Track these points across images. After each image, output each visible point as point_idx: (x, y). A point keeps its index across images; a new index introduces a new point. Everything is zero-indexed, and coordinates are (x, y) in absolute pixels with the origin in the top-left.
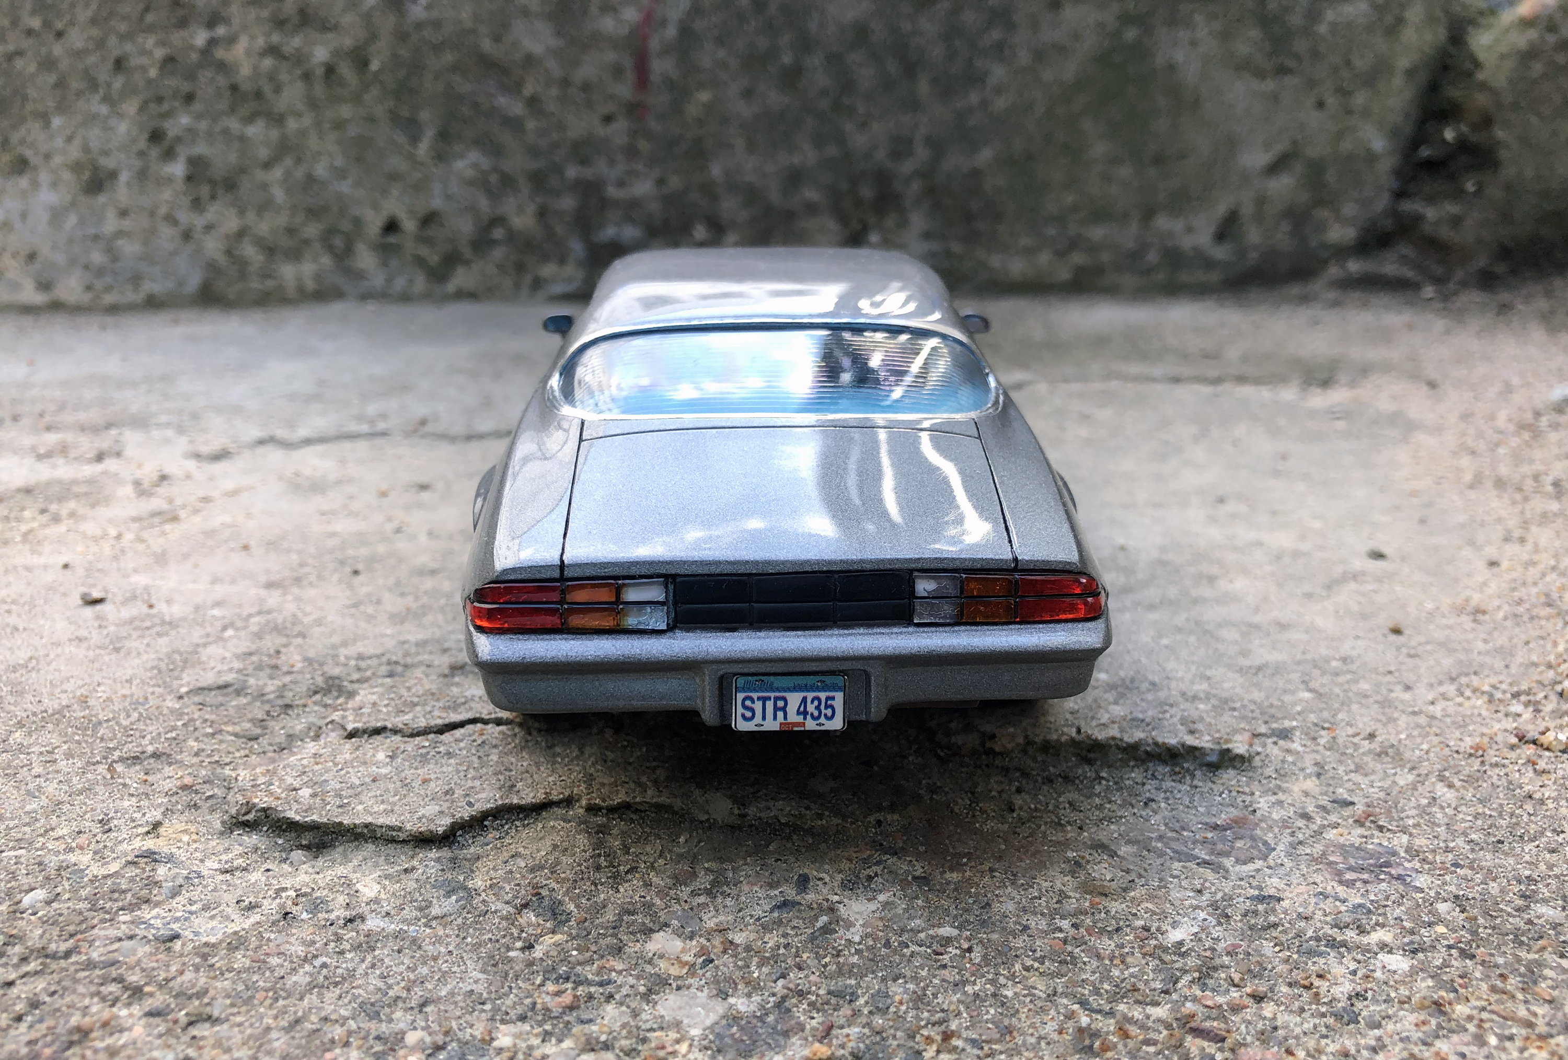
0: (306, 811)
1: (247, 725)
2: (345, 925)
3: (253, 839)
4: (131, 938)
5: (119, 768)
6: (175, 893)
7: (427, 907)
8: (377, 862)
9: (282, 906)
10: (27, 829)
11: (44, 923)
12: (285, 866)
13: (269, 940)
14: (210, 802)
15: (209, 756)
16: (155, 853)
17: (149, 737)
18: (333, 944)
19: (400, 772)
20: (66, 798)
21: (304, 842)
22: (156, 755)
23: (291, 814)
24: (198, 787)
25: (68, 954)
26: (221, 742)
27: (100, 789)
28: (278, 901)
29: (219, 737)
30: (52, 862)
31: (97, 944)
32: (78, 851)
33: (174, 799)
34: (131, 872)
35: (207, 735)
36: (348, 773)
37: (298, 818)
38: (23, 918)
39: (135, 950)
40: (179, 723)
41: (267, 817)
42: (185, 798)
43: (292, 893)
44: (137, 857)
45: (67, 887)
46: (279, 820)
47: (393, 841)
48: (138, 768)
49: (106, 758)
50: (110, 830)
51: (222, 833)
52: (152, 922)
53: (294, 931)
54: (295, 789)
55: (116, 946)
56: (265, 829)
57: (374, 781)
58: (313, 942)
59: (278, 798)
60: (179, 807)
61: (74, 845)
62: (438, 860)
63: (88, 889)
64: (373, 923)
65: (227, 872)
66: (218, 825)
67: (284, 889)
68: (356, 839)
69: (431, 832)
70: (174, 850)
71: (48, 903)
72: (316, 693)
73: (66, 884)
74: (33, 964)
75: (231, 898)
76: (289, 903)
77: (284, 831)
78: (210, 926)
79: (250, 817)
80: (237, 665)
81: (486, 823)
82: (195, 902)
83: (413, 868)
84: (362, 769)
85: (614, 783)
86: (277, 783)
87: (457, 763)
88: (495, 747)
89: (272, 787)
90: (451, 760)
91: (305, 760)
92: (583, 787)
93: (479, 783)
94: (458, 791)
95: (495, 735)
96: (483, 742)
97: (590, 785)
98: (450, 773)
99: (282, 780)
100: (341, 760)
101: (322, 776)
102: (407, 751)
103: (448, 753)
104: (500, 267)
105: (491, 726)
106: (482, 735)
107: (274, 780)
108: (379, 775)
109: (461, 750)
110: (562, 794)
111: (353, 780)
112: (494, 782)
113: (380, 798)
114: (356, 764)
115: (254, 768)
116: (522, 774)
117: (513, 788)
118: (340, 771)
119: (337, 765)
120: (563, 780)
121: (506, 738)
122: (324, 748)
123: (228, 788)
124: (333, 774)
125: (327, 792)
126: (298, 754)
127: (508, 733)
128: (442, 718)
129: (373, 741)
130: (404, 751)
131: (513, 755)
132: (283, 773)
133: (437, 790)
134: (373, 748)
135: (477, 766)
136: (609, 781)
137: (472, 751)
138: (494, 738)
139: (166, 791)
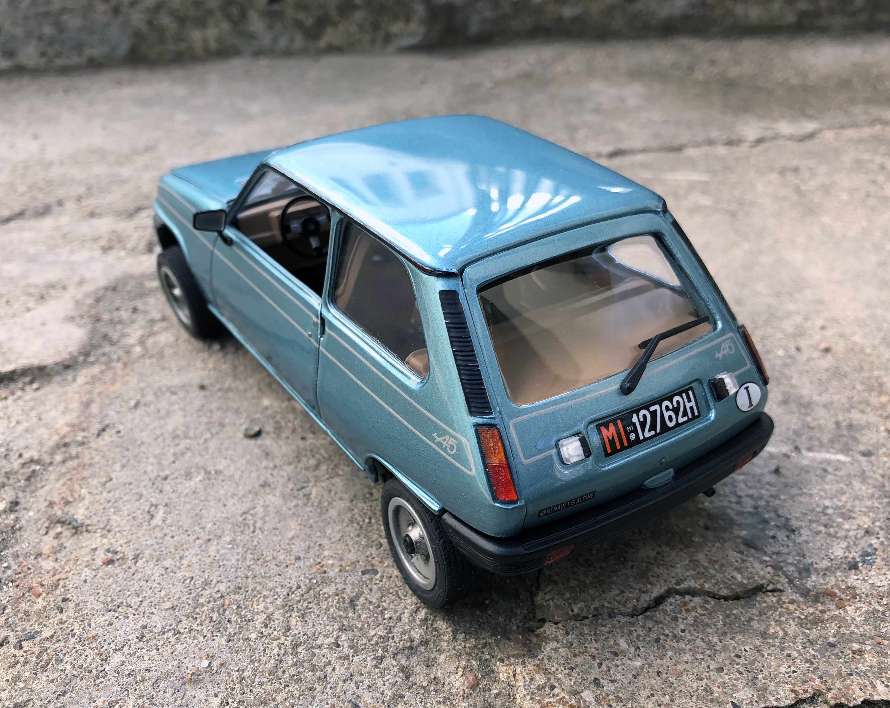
84: (619, 663)
85: (840, 674)
86: (556, 685)
87: (690, 650)
88: (708, 625)
89: (556, 691)
90: (682, 645)
91: (560, 650)
92: (818, 681)
93: (727, 677)
94: (715, 689)
95: (700, 610)
96: (695, 621)
97: (821, 678)
98: (692, 663)
99: (559, 679)
100: (593, 650)
101: (590, 673)
102: (640, 636)
103: (675, 636)
104: (360, 26)
105: (687, 598)
106: (688, 611)
107: (552, 680)
108: (635, 668)
109: (683, 631)
110: (807, 691)
111: (619, 677)
112: (739, 676)
113: (653, 699)
114: (608, 655)
115: (524, 663)
116: (752, 663)
117: (757, 681)
118: (600, 665)
119: (594, 658)
120: (794, 672)
121: (710, 614)
122: (567, 633)
123: (509, 685)
124: (597, 670)
125: (607, 695)
126: (547, 639)
127: (707, 606)
128: (644, 592)
129: (604, 623)
130: (638, 636)
131: (729, 636)
132: (553, 669)
133: (695, 685)
134: (609, 632)
135: (708, 652)
136: (833, 671)
137: (693, 632)
138: (702, 615)
139: (461, 693)
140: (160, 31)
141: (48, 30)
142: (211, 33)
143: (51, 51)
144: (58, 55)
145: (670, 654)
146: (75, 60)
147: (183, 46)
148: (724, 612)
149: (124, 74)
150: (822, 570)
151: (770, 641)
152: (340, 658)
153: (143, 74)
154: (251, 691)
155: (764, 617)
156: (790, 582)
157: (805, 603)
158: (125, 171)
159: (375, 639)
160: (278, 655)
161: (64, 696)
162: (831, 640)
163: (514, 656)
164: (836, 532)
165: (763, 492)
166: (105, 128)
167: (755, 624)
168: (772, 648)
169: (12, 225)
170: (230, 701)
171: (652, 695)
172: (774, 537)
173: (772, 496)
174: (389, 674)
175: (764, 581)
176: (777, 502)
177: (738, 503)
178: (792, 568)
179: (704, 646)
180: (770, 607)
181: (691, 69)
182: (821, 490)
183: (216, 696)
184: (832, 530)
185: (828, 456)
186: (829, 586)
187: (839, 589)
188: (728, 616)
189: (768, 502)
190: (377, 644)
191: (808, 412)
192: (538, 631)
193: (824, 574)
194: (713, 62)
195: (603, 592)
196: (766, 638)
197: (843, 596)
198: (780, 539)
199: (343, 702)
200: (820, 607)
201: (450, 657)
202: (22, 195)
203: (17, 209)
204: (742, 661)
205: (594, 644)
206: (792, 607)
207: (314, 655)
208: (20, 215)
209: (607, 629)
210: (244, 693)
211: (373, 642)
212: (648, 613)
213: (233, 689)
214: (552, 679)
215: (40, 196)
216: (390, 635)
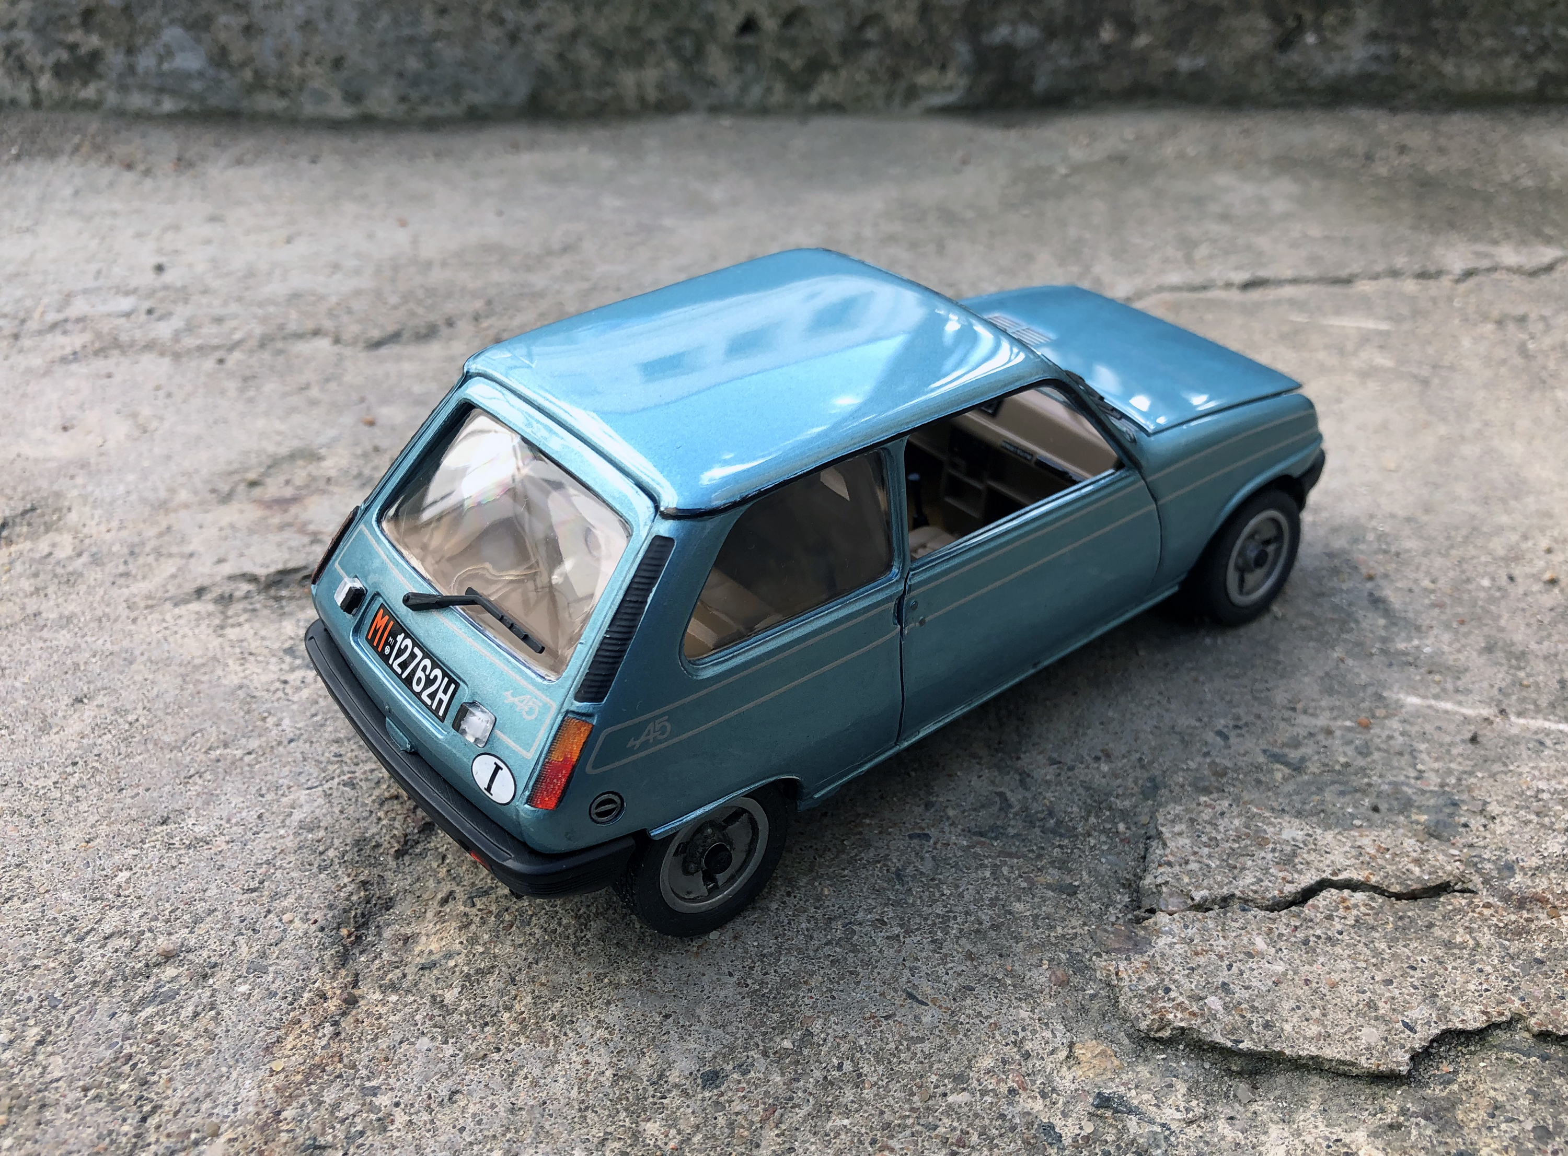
0: (1232, 1032)
1: (1054, 872)
3: (1182, 1065)
10: (946, 1056)
16: (1109, 1099)
19: (1295, 968)
20: (954, 1004)
24: (1074, 982)
27: (979, 989)
30: (1015, 1116)
32: (1024, 1094)
33: (1060, 1001)
34: (1109, 1133)
36: (1242, 971)
40: (987, 874)
42: (1069, 998)
44: (1097, 1107)
46: (1201, 1041)
50: (1028, 1056)
51: (1140, 1054)
56: (1181, 1047)
57: (1276, 983)
59: (1191, 1013)
61: (1010, 1084)
65: (1191, 1122)
66: (1125, 1041)
68: (1297, 1068)
69: (1392, 1071)
77: (1205, 1051)
81: (1434, 1051)
83: (1400, 1125)
84: (1255, 966)
85: (1547, 997)
86: (1173, 987)
87: (1349, 956)
88: (1373, 928)
89: (1173, 994)
90: (1338, 950)
91: (1177, 946)
92: (1517, 1003)
93: (1397, 992)
94: (1381, 1004)
95: (1363, 909)
96: (1357, 921)
97: (1522, 999)
98: (1351, 972)
99: (1175, 981)
100: (1221, 948)
101: (1216, 976)
102: (1283, 935)
103: (1329, 939)
104: (872, 73)
105: (1346, 892)
106: (1347, 908)
107: (1167, 982)
108: (1277, 974)
109: (1340, 933)
110: (1503, 1014)
111: (1255, 983)
112: (1413, 991)
113: (1300, 1012)
114: (1241, 956)
115: (1128, 959)
116: (1432, 976)
117: (1437, 1000)
118: (1230, 967)
119: (1221, 957)
120: (1487, 990)
121: (1377, 914)
122: (1186, 927)
123: (1109, 985)
124: (1226, 972)
125: (1239, 1003)
126: (1159, 933)
127: (1373, 904)
128: (1289, 882)
129: (1235, 917)
130: (1280, 935)
131: (1401, 943)
132: (1168, 969)
133: (1354, 1000)
134: (1242, 929)
135: (1374, 960)
136: (1539, 993)
137: (1353, 935)
138: (1365, 915)
139: (1047, 990)
140: (574, 70)
141: (413, 64)
142: (651, 75)
143: (414, 95)
144: (425, 100)
145: (1322, 959)
146: (449, 108)
147: (608, 92)
148: (1396, 913)
149: (521, 133)
150: (1531, 869)
151: (1456, 951)
152: (888, 938)
153: (548, 135)
154: (775, 971)
155: (1449, 923)
156: (1486, 882)
157: (1505, 909)
158: (539, 280)
159: (932, 917)
160: (808, 930)
161: (537, 963)
162: (1538, 955)
163: (1115, 950)
164: (1553, 823)
165: (1453, 765)
166: (500, 213)
167: (1437, 932)
168: (1459, 961)
169: (384, 351)
170: (749, 981)
171: (1299, 1008)
172: (1466, 825)
173: (1465, 772)
174: (953, 961)
175: (1451, 878)
176: (1473, 780)
177: (1417, 778)
178: (1488, 866)
179: (1368, 952)
180: (1457, 911)
181: (1369, 158)
182: (1533, 768)
183: (731, 974)
184: (1546, 820)
185: (1547, 724)
186: (1539, 890)
187: (1552, 893)
188: (1401, 918)
189: (1459, 780)
190: (934, 924)
191: (1522, 665)
192: (1146, 923)
193: (1534, 875)
194: (1403, 149)
195: (1234, 878)
196: (1450, 949)
197: (1557, 903)
198: (1474, 829)
199: (895, 990)
200: (1525, 914)
201: (1032, 947)
202: (395, 308)
203: (391, 328)
204: (1418, 974)
205: (1222, 941)
206: (1487, 912)
207: (854, 932)
208: (395, 337)
209: (1237, 925)
210: (766, 973)
211: (929, 922)
212: (1293, 908)
213: (752, 968)
214: (1167, 980)
215: (420, 311)
216: (951, 915)
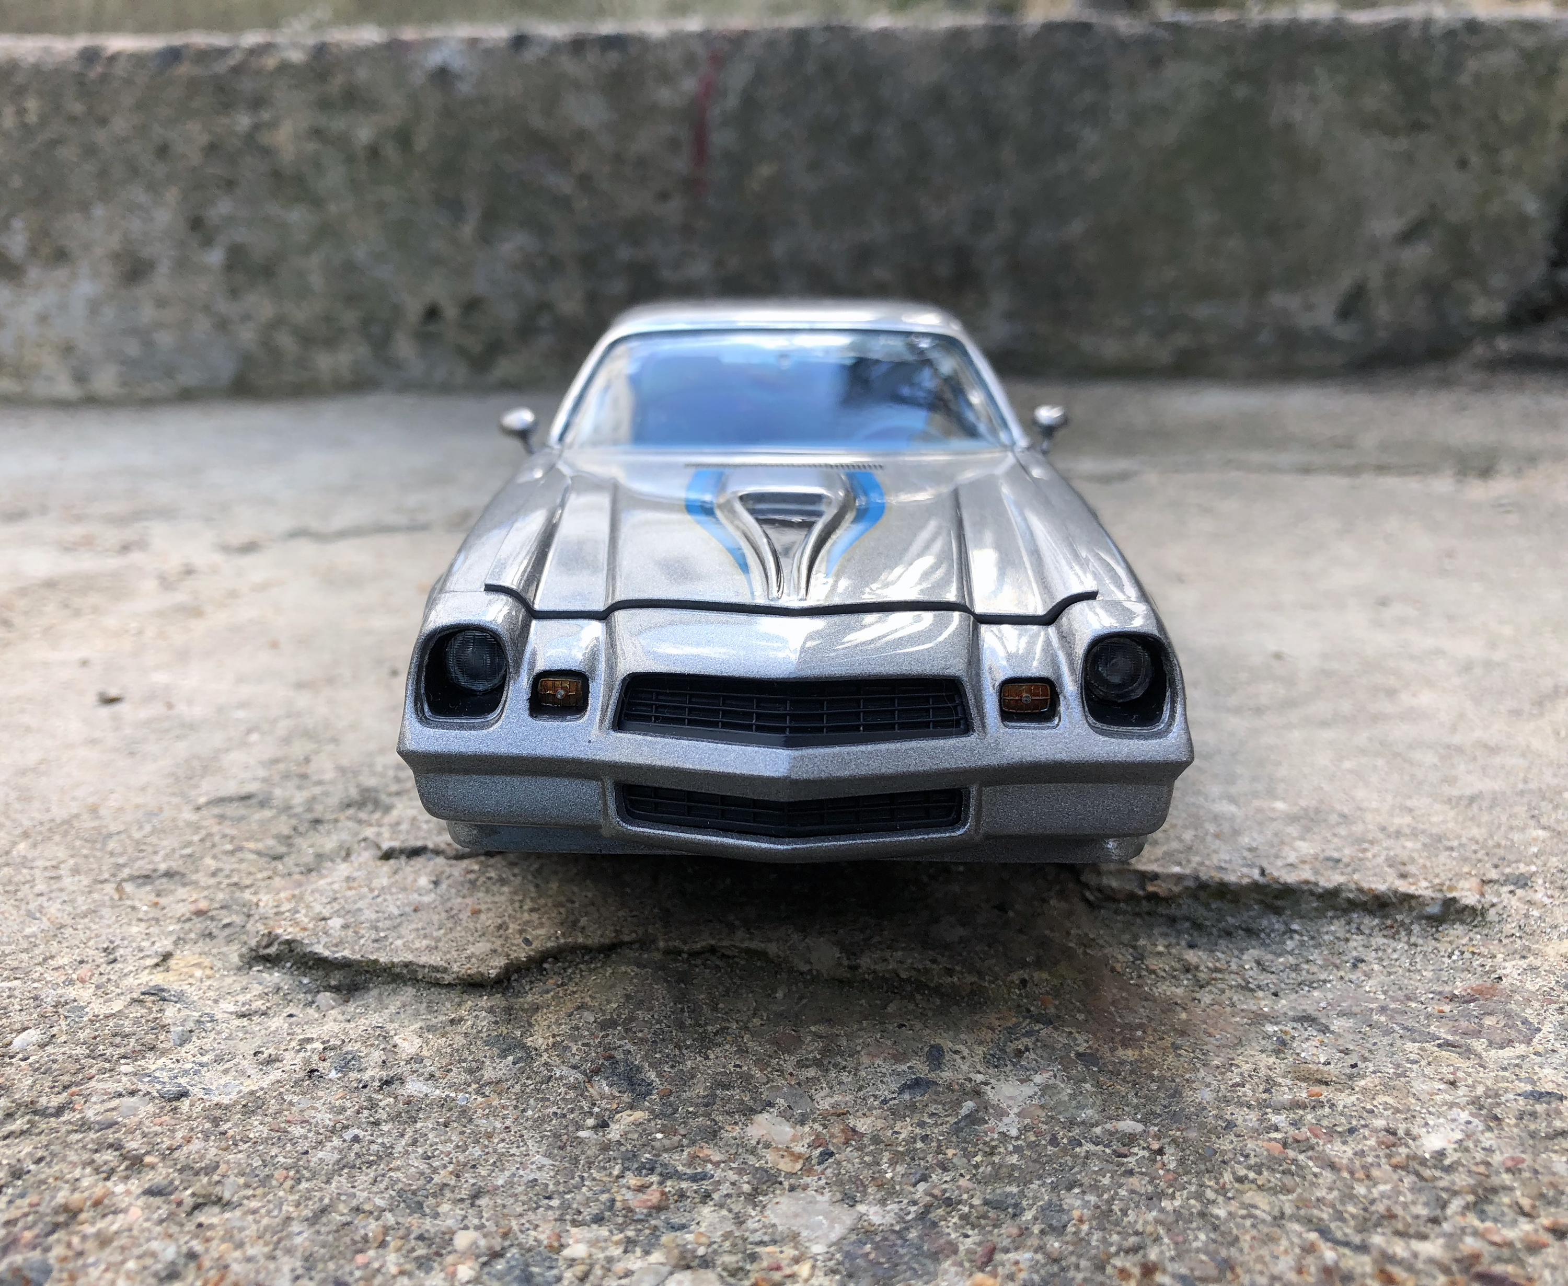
0: (336, 945)
1: (271, 842)
2: (381, 1088)
3: (275, 977)
4: (133, 1093)
5: (129, 887)
6: (184, 1040)
7: (479, 1069)
8: (417, 1010)
9: (307, 1061)
10: (25, 956)
11: (36, 1070)
12: (311, 1011)
13: (291, 1104)
14: (227, 931)
15: (228, 877)
16: (163, 990)
17: (162, 853)
18: (366, 1113)
19: (445, 900)
20: (69, 921)
21: (333, 983)
22: (169, 874)
23: (320, 949)
24: (214, 913)
25: (59, 1111)
26: (241, 861)
27: (105, 912)
28: (302, 1054)
29: (239, 855)
30: (50, 996)
31: (94, 1099)
32: (79, 985)
33: (187, 926)
34: (137, 1011)
35: (226, 853)
36: (385, 900)
37: (327, 953)
38: (11, 1064)
39: (136, 1109)
40: (196, 838)
41: (291, 951)
42: (199, 925)
43: (319, 1046)
44: (143, 994)
45: (64, 1028)
46: (305, 955)
47: (437, 984)
48: (148, 888)
49: (114, 875)
50: (115, 961)
51: (239, 969)
52: (157, 1074)
53: (320, 1094)
54: (324, 919)
55: (115, 1102)
56: (289, 965)
57: (415, 910)
58: (343, 1109)
59: (305, 929)
60: (193, 935)
61: (75, 976)
62: (491, 1010)
63: (88, 1031)
64: (415, 1087)
65: (244, 1016)
66: (235, 959)
67: (309, 1040)
68: (394, 981)
69: (482, 975)
70: (185, 987)
71: (42, 1046)
72: (349, 806)
73: (63, 1023)
74: (18, 1122)
75: (248, 1048)
76: (316, 1057)
77: (310, 968)
78: (222, 1082)
79: (272, 950)
80: (262, 773)
81: (546, 965)
82: (207, 1052)
83: (461, 1019)
94: (513, 926)
140: (277, 355)
141: (133, 350)
142: (344, 358)
144: (142, 383)
147: (305, 375)
